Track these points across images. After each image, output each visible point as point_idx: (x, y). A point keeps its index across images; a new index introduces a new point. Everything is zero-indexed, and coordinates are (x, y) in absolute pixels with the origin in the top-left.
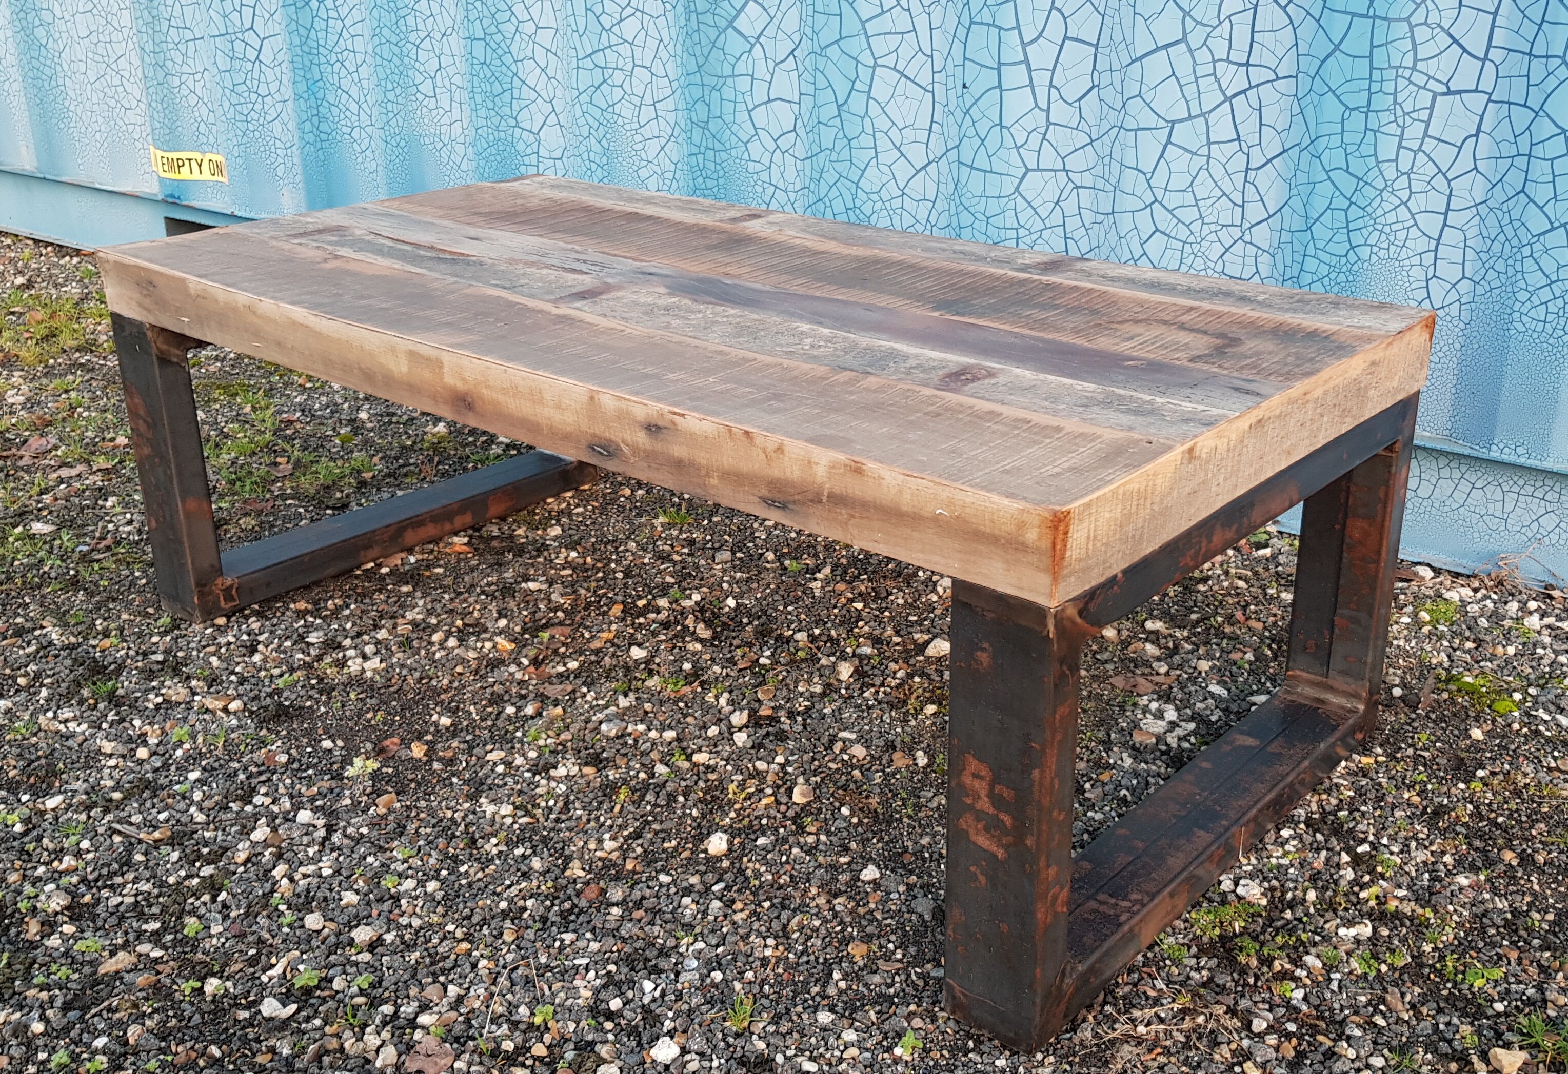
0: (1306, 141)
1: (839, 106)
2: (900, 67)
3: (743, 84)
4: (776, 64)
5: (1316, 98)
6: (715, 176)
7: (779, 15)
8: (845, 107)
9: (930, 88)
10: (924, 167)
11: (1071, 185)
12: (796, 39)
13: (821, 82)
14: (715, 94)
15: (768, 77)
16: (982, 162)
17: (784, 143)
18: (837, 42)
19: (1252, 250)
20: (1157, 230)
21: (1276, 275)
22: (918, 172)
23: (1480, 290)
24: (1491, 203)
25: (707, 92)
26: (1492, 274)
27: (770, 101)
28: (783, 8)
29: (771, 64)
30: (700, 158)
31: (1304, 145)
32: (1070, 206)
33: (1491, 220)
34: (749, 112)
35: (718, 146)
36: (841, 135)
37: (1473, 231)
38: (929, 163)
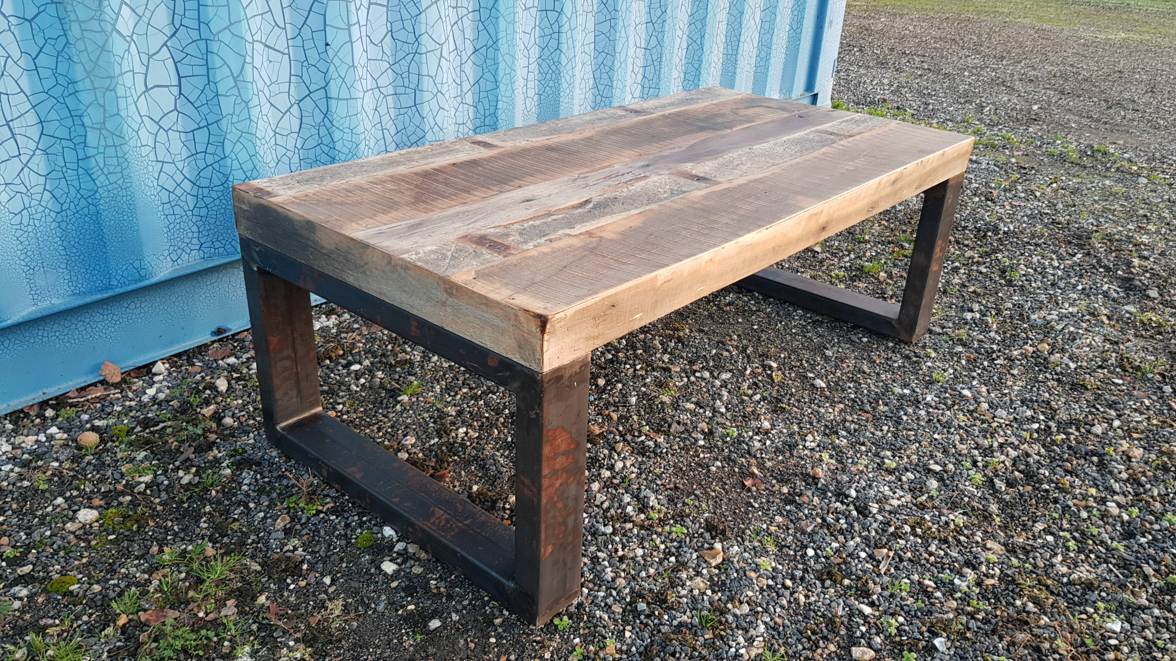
0: (490, 42)
1: (235, 79)
2: (263, 41)
3: (128, 79)
4: (150, 57)
5: (494, 20)
6: (119, 169)
7: (148, 14)
8: (241, 78)
9: (286, 51)
10: (288, 110)
11: (382, 96)
12: (168, 31)
13: (217, 62)
14: (110, 95)
15: (143, 69)
16: (344, 94)
17: (164, 123)
18: (227, 28)
19: (466, 106)
20: (440, 108)
21: (479, 116)
22: (284, 114)
23: (543, 97)
24: (543, 57)
25: (99, 94)
26: (548, 89)
27: (147, 90)
28: (151, 7)
29: (145, 58)
30: (100, 158)
31: (489, 45)
32: (383, 110)
33: (544, 65)
34: (135, 103)
35: (118, 141)
36: (239, 100)
37: (536, 72)
38: (292, 106)
